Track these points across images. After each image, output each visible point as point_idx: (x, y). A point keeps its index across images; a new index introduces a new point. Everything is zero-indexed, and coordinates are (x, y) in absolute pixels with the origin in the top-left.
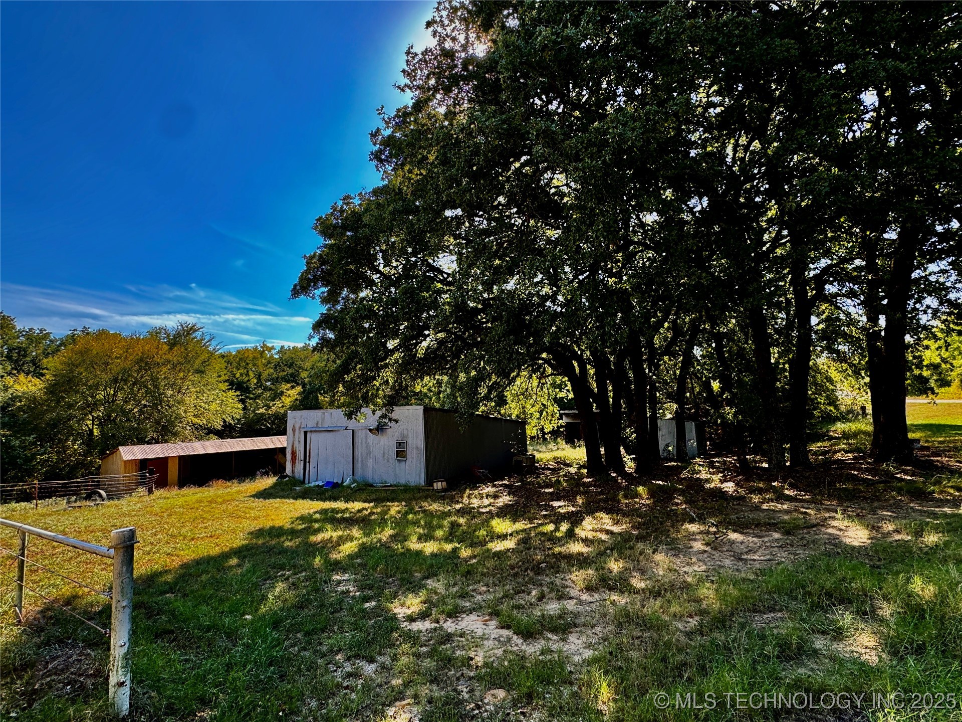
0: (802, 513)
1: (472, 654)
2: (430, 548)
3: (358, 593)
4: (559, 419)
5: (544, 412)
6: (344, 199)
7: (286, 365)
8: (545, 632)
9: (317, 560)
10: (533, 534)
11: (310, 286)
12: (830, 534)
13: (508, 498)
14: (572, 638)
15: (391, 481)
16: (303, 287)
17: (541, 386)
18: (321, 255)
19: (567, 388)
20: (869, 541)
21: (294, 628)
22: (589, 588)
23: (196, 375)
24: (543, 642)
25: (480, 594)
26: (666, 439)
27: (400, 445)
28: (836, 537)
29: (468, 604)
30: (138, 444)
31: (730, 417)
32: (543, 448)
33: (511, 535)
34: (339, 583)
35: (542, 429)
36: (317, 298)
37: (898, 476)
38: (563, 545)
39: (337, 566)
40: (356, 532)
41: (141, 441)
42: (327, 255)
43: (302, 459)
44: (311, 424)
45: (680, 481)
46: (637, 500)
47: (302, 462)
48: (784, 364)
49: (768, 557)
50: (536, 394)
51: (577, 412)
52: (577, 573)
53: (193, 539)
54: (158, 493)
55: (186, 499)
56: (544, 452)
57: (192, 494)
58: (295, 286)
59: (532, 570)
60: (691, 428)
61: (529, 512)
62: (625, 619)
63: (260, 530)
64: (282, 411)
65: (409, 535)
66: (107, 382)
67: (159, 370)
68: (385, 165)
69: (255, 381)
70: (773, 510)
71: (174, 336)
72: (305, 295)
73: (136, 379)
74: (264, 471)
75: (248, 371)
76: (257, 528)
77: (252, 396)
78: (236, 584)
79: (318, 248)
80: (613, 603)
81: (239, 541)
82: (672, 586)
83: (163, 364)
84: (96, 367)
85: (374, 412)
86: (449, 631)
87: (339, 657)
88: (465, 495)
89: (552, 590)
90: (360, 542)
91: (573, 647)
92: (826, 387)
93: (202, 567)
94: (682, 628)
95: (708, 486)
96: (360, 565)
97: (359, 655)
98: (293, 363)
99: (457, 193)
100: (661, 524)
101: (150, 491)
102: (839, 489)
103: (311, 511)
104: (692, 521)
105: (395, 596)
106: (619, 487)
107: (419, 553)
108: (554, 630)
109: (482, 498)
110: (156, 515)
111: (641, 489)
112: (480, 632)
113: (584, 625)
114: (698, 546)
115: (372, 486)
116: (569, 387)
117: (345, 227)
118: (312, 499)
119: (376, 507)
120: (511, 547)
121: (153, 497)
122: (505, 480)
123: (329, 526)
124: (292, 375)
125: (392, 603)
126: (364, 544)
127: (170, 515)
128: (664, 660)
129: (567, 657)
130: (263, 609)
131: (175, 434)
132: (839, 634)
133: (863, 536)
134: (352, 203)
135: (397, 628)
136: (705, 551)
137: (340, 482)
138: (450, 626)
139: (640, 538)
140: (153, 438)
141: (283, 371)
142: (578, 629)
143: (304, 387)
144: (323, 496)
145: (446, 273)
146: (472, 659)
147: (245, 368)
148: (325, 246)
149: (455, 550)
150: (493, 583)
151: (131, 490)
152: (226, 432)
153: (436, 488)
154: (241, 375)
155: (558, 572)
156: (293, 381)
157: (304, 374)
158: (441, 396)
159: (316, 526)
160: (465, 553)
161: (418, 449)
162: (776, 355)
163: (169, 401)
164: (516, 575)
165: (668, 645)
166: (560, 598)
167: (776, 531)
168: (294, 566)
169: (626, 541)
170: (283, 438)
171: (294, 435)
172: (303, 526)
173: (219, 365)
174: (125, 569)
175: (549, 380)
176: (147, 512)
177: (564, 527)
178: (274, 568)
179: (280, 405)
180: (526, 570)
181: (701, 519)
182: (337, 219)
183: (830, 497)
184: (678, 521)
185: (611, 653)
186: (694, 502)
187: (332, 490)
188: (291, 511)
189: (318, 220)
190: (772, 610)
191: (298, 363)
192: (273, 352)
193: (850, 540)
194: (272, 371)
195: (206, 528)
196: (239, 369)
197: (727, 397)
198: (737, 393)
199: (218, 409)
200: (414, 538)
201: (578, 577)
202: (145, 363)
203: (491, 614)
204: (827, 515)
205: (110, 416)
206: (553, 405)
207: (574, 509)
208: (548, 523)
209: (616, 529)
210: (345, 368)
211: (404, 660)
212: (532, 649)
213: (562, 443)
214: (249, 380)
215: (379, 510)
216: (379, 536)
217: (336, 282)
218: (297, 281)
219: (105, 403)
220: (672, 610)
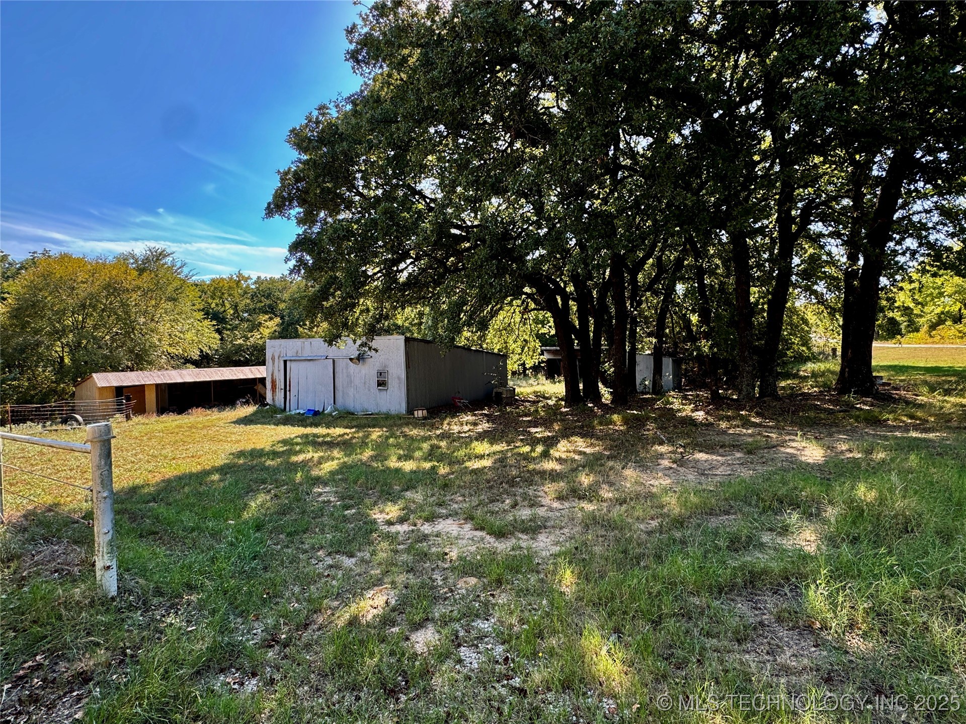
0: (765, 436)
1: (447, 550)
2: (408, 466)
3: (339, 503)
4: (540, 355)
5: (526, 348)
6: (320, 109)
7: (263, 296)
8: (516, 533)
9: (299, 475)
10: (509, 454)
11: (285, 205)
12: (788, 453)
13: (487, 425)
14: (542, 537)
15: (372, 409)
16: (278, 206)
17: (524, 322)
18: (296, 173)
19: (549, 324)
20: (823, 459)
21: (278, 530)
22: (560, 498)
23: (169, 303)
24: (514, 541)
25: (457, 503)
26: (643, 374)
27: (381, 374)
28: (793, 456)
29: (444, 511)
30: (113, 371)
31: (706, 349)
32: (524, 383)
33: (488, 455)
34: (320, 494)
35: (523, 364)
36: (293, 218)
37: (858, 406)
38: (538, 464)
39: (318, 481)
40: (336, 453)
41: (115, 369)
42: (302, 171)
43: (283, 387)
44: (290, 354)
45: (654, 410)
46: (611, 427)
47: (283, 391)
48: (763, 304)
49: (729, 472)
50: (519, 329)
51: (558, 348)
52: (549, 486)
53: (174, 459)
54: (135, 419)
55: (166, 425)
56: (524, 387)
57: (171, 420)
58: (269, 204)
59: (507, 483)
60: (668, 364)
61: (507, 436)
62: (591, 522)
63: (241, 451)
64: (260, 342)
65: (389, 456)
66: (74, 308)
67: (129, 296)
68: (362, 67)
69: (232, 312)
70: (738, 434)
71: (143, 261)
72: (280, 215)
73: (105, 305)
74: (244, 400)
75: (223, 302)
76: (238, 450)
77: (229, 327)
78: (219, 494)
79: (292, 163)
80: (582, 509)
81: (221, 461)
82: (638, 496)
83: (132, 291)
84: (61, 291)
85: (355, 341)
86: (426, 532)
87: (320, 553)
88: (446, 422)
89: (524, 499)
90: (342, 461)
91: (542, 544)
92: (801, 328)
93: (183, 482)
94: (643, 528)
95: (680, 414)
96: (340, 480)
97: (339, 551)
98: (271, 293)
99: (439, 98)
100: (632, 446)
101: (128, 418)
102: (802, 417)
103: (293, 436)
104: (661, 443)
105: (375, 504)
106: (595, 415)
107: (398, 471)
108: (524, 531)
109: (462, 424)
110: (136, 438)
111: (615, 417)
112: (455, 533)
113: (553, 527)
114: (666, 463)
115: (353, 414)
116: (552, 323)
117: (321, 141)
118: (293, 425)
119: (357, 432)
120: (488, 465)
121: (130, 422)
122: (485, 409)
123: (310, 449)
124: (270, 306)
125: (371, 510)
126: (345, 463)
127: (150, 439)
128: (625, 552)
129: (536, 552)
130: (246, 515)
131: (150, 363)
132: (785, 531)
133: (817, 455)
134: (328, 113)
135: (376, 530)
136: (671, 468)
137: (321, 410)
138: (426, 528)
139: (609, 458)
140: (128, 367)
141: (261, 302)
142: (547, 530)
143: (282, 318)
144: (304, 423)
145: (428, 198)
146: (446, 554)
147: (221, 298)
148: (300, 161)
149: (433, 468)
150: (470, 493)
151: (108, 415)
152: (204, 361)
153: (416, 416)
154: (217, 305)
155: (531, 485)
156: (271, 313)
157: (282, 306)
158: (422, 327)
159: (298, 448)
160: (443, 470)
161: (399, 378)
162: (757, 295)
163: (142, 329)
164: (491, 488)
165: (629, 541)
166: (531, 506)
167: (739, 451)
168: (276, 481)
169: (597, 459)
170: (262, 368)
171: (274, 364)
172: (285, 448)
173: (193, 294)
174: (103, 463)
175: (532, 315)
176: (126, 436)
177: (540, 449)
178: (257, 482)
179: (259, 337)
180: (501, 483)
181: (671, 441)
182: (312, 131)
183: (793, 423)
184: (649, 444)
185: (576, 548)
186: (666, 428)
187: (315, 417)
188: (272, 436)
189: (291, 131)
190: (727, 513)
191: (276, 294)
192: (250, 282)
193: (806, 458)
194: (248, 301)
195: (187, 450)
196: (214, 299)
197: (704, 330)
198: (714, 327)
199: (194, 338)
200: (394, 458)
201: (549, 490)
202: (112, 289)
203: (466, 519)
204: (787, 438)
205: (80, 343)
206: (534, 341)
207: (550, 434)
208: (525, 446)
209: (588, 450)
210: (324, 294)
211: (382, 555)
212: (503, 546)
213: (542, 378)
214: (225, 311)
215: (361, 435)
216: (359, 456)
217: (313, 201)
218: (270, 199)
219: (74, 329)
220: (636, 514)
